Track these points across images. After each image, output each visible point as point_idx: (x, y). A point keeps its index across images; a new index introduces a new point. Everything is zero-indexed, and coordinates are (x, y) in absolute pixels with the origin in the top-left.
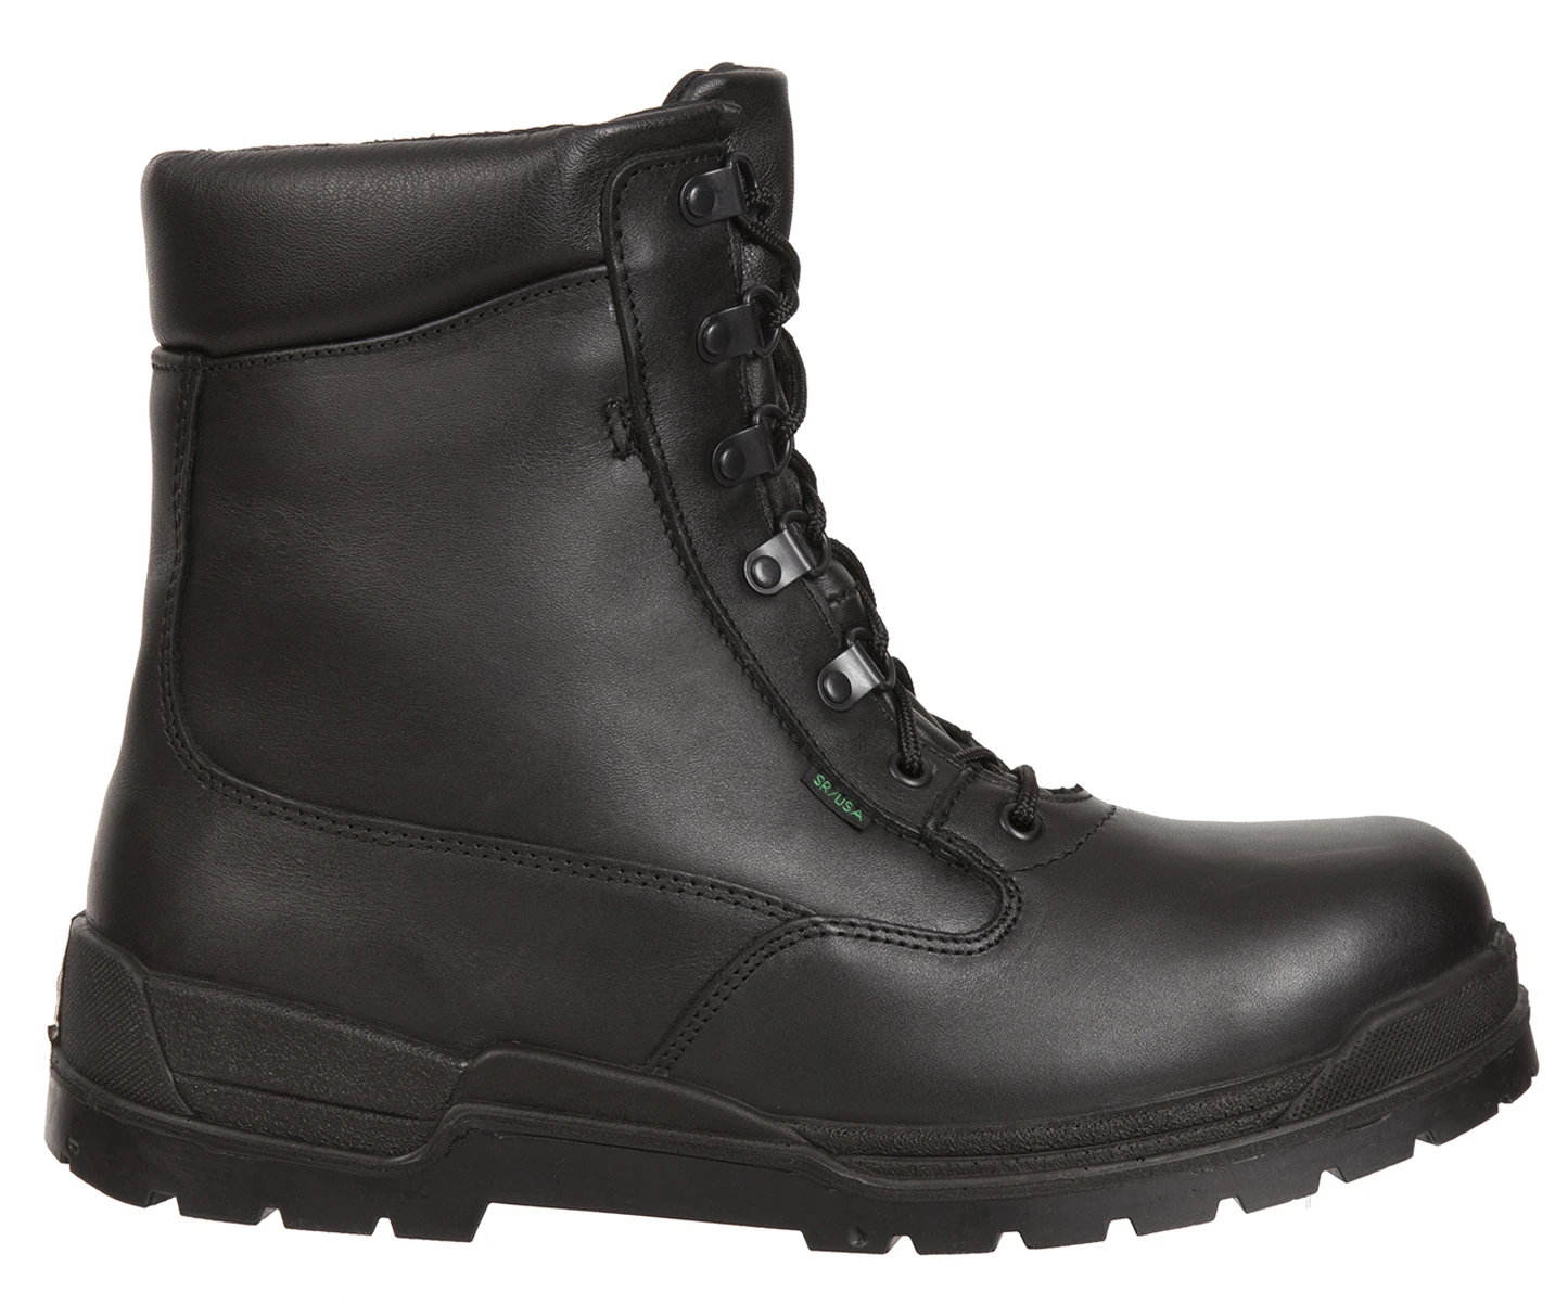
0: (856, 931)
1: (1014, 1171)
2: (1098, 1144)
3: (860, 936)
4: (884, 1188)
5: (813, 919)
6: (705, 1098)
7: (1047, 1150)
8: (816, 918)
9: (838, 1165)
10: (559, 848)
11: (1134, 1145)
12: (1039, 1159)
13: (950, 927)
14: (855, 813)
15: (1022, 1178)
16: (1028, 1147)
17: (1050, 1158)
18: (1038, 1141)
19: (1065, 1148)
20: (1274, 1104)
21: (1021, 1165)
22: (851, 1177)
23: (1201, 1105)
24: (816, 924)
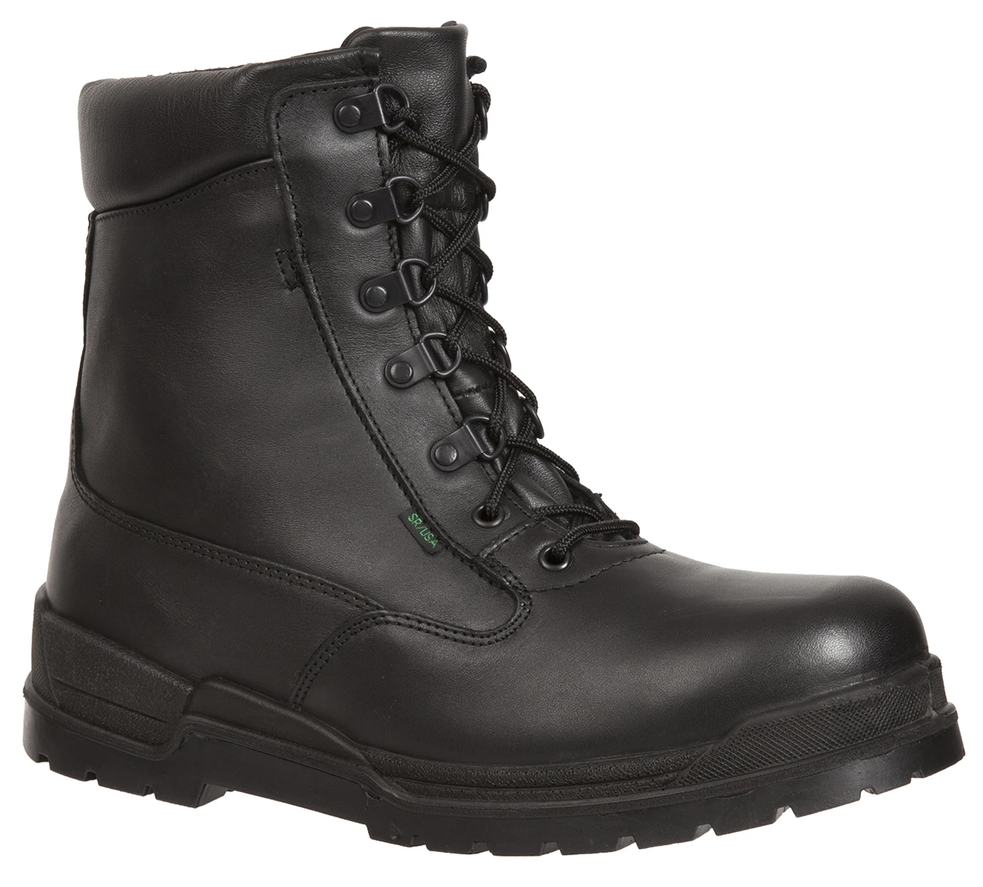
0: (409, 622)
1: (484, 798)
2: (538, 787)
3: (411, 627)
4: (407, 802)
5: (381, 611)
6: (317, 727)
7: (506, 788)
8: (383, 611)
9: (383, 782)
10: (234, 549)
11: (563, 791)
12: (501, 793)
13: (475, 626)
14: (432, 542)
15: (487, 805)
16: (493, 784)
17: (508, 793)
18: (500, 780)
19: (517, 787)
20: (664, 772)
21: (489, 795)
22: (389, 792)
23: (611, 768)
24: (383, 615)
